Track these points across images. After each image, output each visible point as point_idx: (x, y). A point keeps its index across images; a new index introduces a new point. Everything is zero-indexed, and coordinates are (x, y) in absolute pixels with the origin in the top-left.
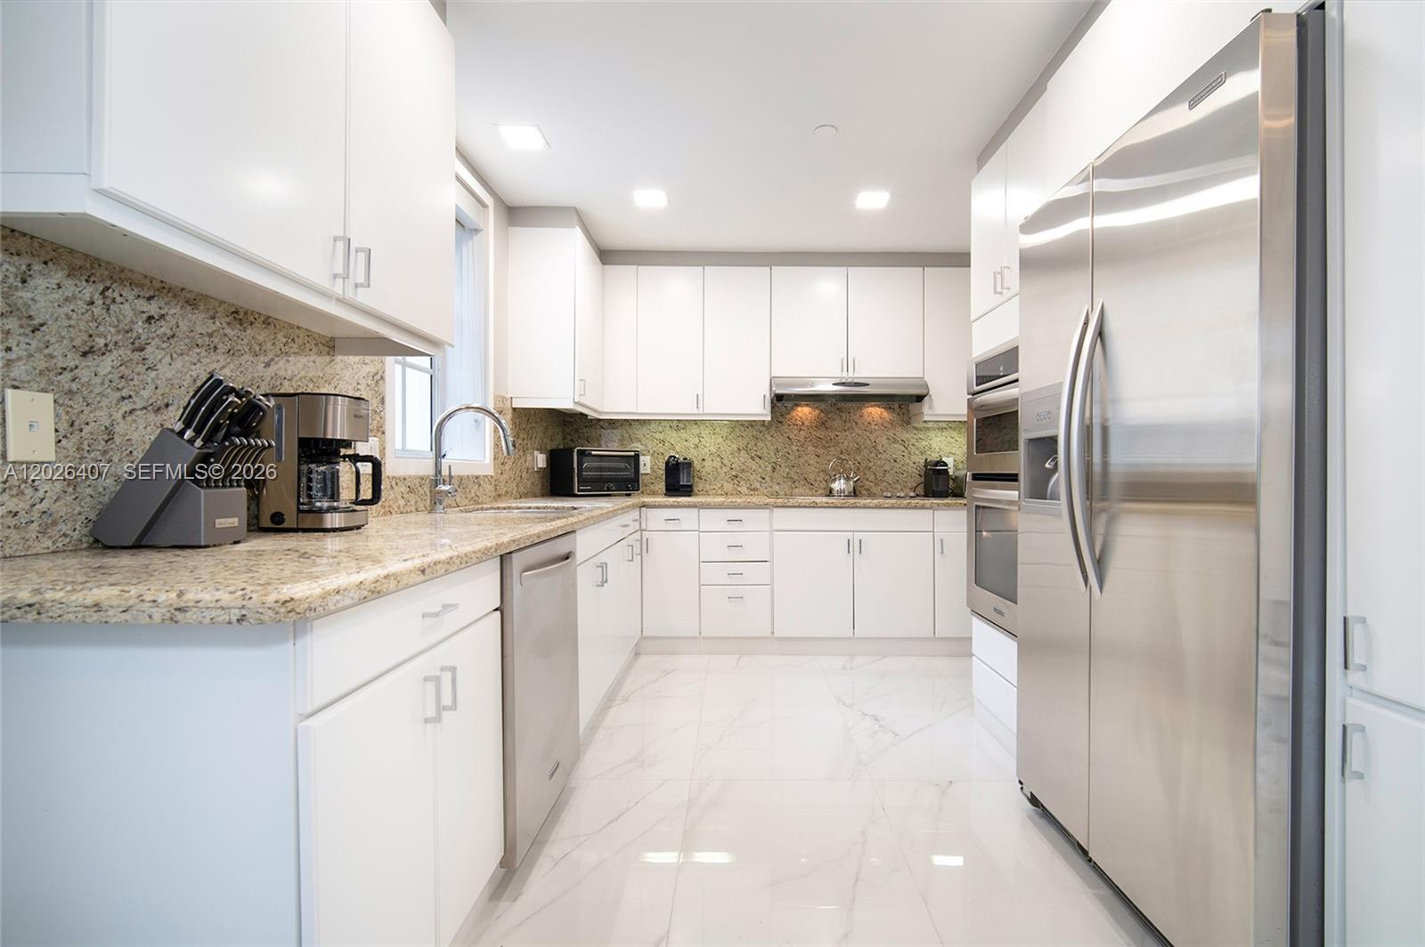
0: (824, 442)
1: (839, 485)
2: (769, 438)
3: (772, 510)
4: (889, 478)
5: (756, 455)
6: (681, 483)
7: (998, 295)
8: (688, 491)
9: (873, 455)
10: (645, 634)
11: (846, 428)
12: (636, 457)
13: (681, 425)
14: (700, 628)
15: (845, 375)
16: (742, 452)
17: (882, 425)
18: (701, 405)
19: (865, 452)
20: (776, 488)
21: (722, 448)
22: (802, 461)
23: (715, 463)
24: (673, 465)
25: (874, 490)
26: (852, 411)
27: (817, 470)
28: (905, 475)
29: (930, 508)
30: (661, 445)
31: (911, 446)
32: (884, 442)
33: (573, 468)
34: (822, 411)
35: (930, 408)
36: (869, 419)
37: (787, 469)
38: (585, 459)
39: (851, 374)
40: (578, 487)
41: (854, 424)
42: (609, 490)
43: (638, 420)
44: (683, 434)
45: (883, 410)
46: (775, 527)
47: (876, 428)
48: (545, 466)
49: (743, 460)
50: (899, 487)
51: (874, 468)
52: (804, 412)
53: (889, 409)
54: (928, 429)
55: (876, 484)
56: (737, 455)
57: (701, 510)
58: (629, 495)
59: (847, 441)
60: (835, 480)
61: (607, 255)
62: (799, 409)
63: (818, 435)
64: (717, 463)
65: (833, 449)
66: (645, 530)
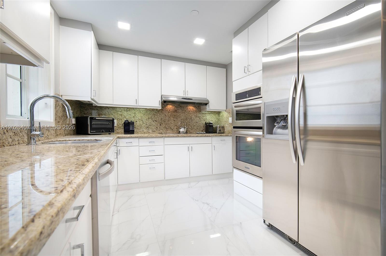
0: (176, 116)
1: (182, 130)
2: (159, 115)
3: (164, 138)
4: (195, 128)
5: (154, 120)
6: (130, 130)
7: (245, 74)
8: (132, 132)
9: (191, 121)
10: (119, 184)
11: (183, 112)
12: (113, 120)
13: (128, 110)
14: (140, 180)
15: (184, 96)
16: (150, 119)
17: (193, 112)
18: (137, 103)
19: (188, 120)
20: (161, 131)
21: (143, 118)
22: (169, 122)
23: (141, 122)
24: (127, 123)
25: (191, 131)
26: (184, 107)
27: (174, 125)
28: (200, 127)
29: (211, 137)
30: (121, 116)
31: (201, 118)
32: (194, 117)
33: (88, 124)
34: (175, 107)
35: (209, 107)
36: (189, 110)
37: (165, 125)
38: (93, 121)
39: (186, 96)
40: (90, 131)
41: (185, 111)
42: (102, 132)
43: (112, 107)
44: (129, 113)
45: (193, 107)
46: (165, 144)
47: (192, 113)
48: (75, 123)
49: (150, 122)
50: (198, 130)
51: (191, 125)
52: (170, 107)
53: (195, 107)
54: (206, 113)
55: (192, 130)
56: (148, 120)
57: (139, 139)
58: (110, 134)
59: (183, 116)
60: (181, 128)
61: (101, 46)
62: (168, 106)
63: (174, 114)
64: (141, 123)
65: (179, 119)
66: (119, 147)
